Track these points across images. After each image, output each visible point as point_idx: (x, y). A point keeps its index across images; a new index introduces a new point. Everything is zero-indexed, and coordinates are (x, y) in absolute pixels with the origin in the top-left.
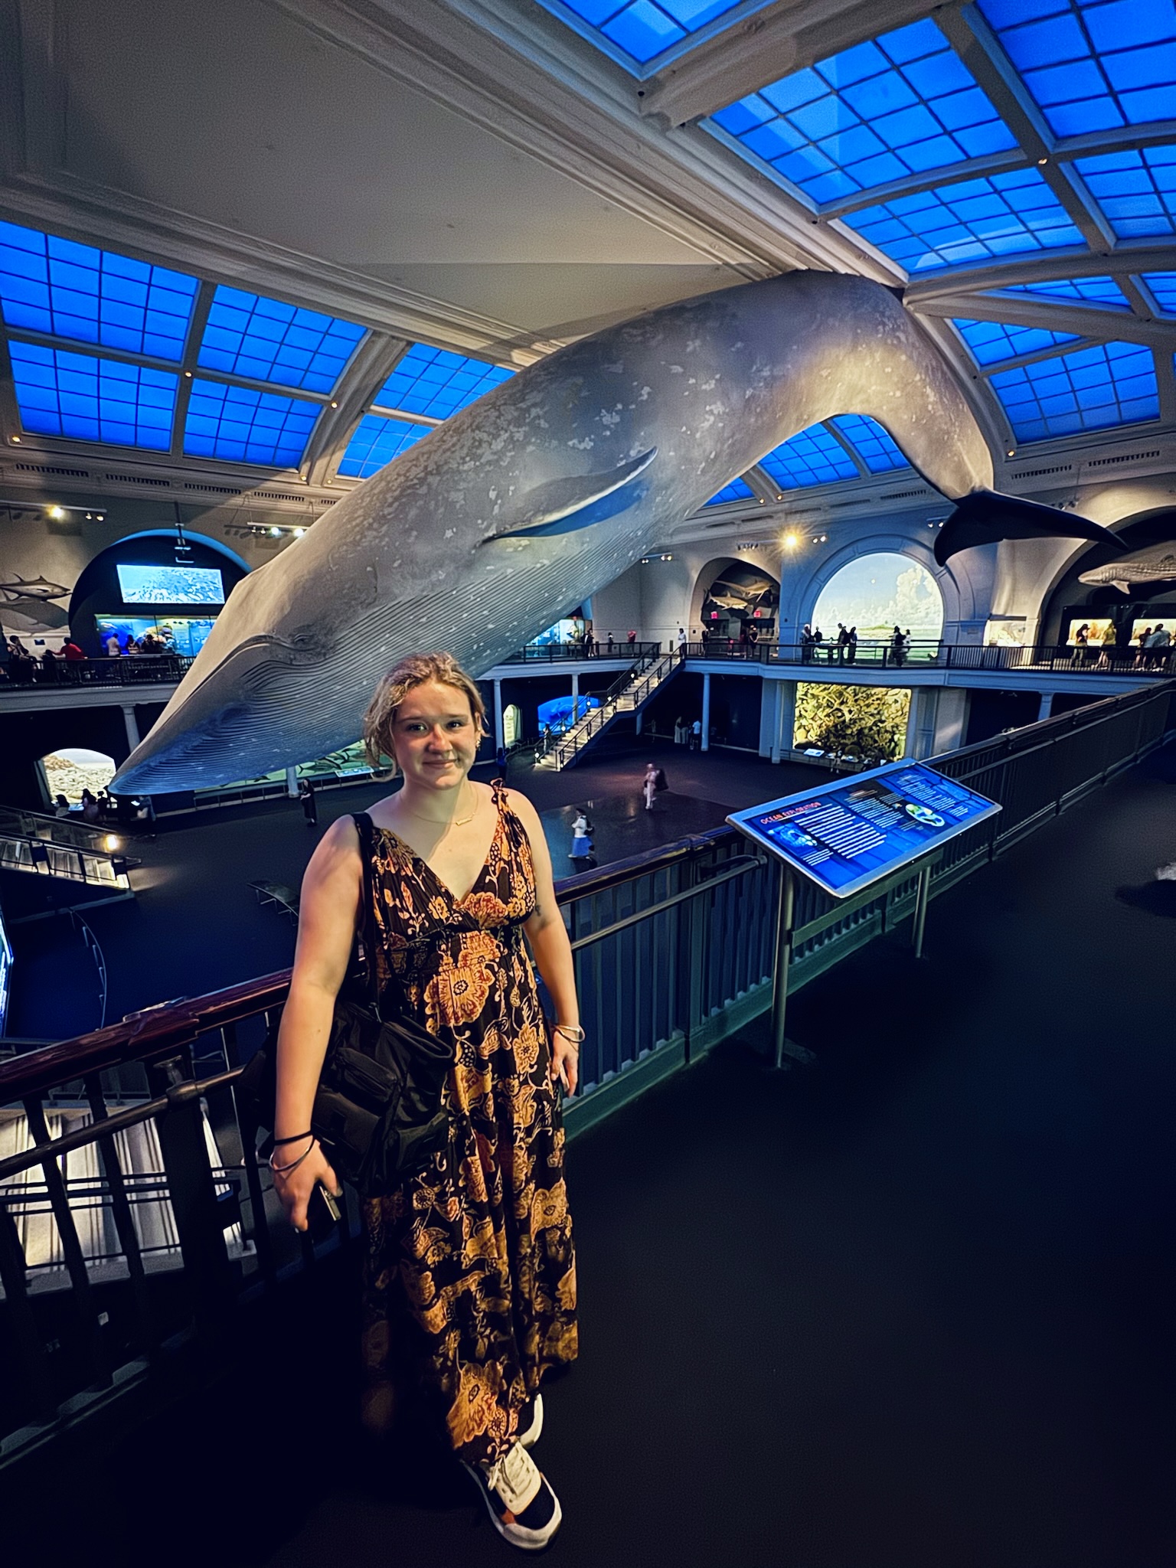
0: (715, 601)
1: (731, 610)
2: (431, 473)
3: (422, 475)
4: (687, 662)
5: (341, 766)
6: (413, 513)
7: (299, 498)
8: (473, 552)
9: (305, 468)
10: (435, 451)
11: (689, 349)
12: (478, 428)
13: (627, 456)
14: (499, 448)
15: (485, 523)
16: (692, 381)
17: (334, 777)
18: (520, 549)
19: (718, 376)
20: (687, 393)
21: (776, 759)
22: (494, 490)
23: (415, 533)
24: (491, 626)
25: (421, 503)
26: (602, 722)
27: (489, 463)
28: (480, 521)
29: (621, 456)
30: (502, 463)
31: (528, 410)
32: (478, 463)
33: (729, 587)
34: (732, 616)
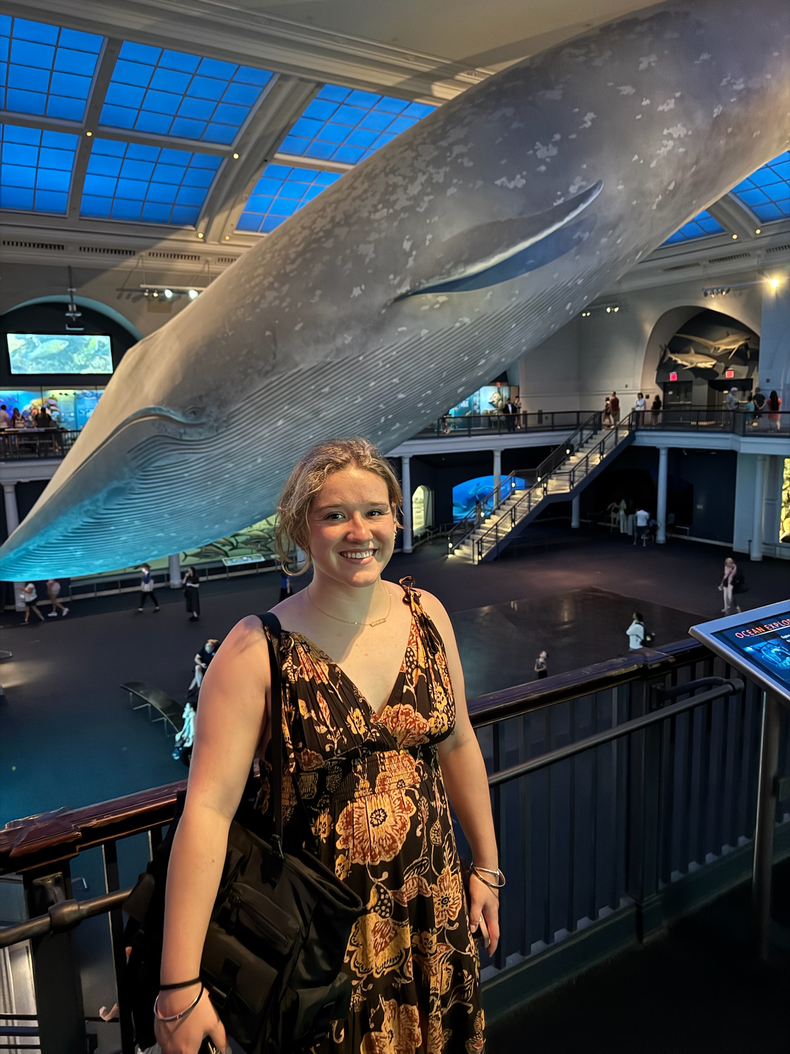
0: (674, 358)
1: (696, 371)
2: (338, 225)
3: (329, 226)
4: (638, 434)
5: (229, 553)
6: (318, 269)
7: (195, 257)
8: (383, 311)
9: (202, 225)
10: (344, 200)
11: (643, 66)
12: (393, 171)
13: (566, 193)
14: (416, 192)
15: (398, 279)
16: (646, 102)
17: (220, 565)
18: (437, 306)
19: (678, 95)
20: (639, 117)
21: (756, 555)
22: (408, 240)
23: (318, 292)
24: (401, 396)
25: (326, 258)
26: (529, 506)
27: (404, 209)
28: (391, 276)
29: (559, 193)
30: (418, 209)
31: (449, 148)
32: (391, 211)
33: (691, 342)
34: (696, 377)
